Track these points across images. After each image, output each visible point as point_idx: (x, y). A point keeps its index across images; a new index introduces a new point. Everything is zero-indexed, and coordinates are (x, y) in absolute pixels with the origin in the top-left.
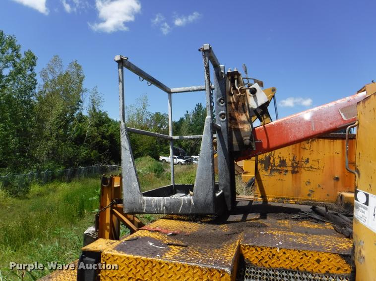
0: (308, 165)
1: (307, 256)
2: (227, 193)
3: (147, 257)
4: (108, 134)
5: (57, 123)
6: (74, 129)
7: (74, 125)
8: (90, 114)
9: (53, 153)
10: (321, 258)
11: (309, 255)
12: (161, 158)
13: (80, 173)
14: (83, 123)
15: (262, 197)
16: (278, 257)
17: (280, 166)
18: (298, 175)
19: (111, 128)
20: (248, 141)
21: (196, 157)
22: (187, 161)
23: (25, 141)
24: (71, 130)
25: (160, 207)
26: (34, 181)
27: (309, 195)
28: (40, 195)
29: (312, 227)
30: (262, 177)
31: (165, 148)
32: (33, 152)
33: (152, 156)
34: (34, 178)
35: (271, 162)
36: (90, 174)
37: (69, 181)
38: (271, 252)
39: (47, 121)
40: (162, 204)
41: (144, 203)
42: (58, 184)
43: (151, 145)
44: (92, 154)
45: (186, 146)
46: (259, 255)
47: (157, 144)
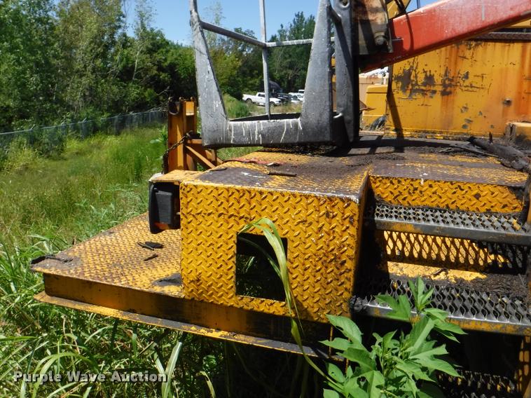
0: (467, 83)
1: (462, 190)
2: (349, 118)
3: (243, 185)
4: (166, 64)
5: (91, 51)
6: (117, 58)
7: (117, 51)
8: (138, 34)
9: (91, 95)
10: (482, 191)
11: (466, 188)
12: (246, 97)
13: (131, 122)
14: (129, 49)
15: (396, 130)
16: (421, 192)
17: (424, 84)
18: (451, 97)
19: (170, 54)
20: (382, 39)
21: (296, 94)
22: (282, 100)
23: (49, 79)
24: (112, 60)
25: (254, 134)
26: (70, 134)
27: (464, 127)
28: (79, 153)
29: (469, 161)
30: (397, 101)
31: (250, 82)
32: (63, 95)
33: (232, 95)
34: (70, 131)
35: (412, 78)
36: (146, 122)
37: (118, 134)
38: (412, 185)
39: (77, 48)
40: (257, 130)
41: (230, 130)
42: (103, 137)
43: (229, 79)
44: (146, 94)
45: (281, 78)
46: (395, 189)
47: (238, 77)
